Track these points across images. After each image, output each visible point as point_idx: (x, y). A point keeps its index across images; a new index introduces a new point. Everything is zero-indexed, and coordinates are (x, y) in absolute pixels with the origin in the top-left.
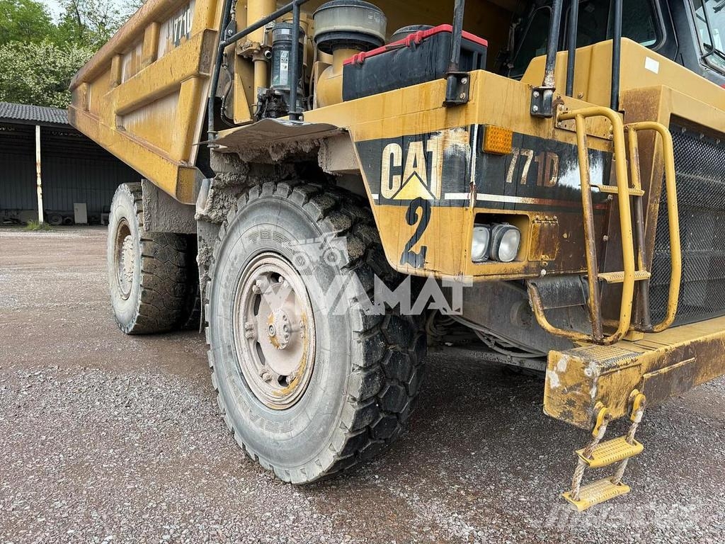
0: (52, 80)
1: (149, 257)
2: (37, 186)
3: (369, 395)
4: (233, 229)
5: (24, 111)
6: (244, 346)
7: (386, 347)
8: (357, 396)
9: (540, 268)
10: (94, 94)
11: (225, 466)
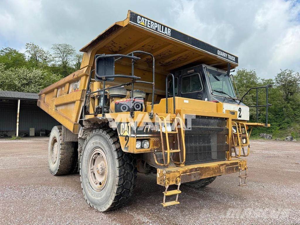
0: (25, 82)
1: (63, 149)
2: (17, 122)
3: (120, 184)
4: (88, 141)
5: (14, 94)
6: (90, 174)
7: (125, 171)
8: (117, 184)
9: (155, 150)
10: (47, 97)
11: (84, 209)
